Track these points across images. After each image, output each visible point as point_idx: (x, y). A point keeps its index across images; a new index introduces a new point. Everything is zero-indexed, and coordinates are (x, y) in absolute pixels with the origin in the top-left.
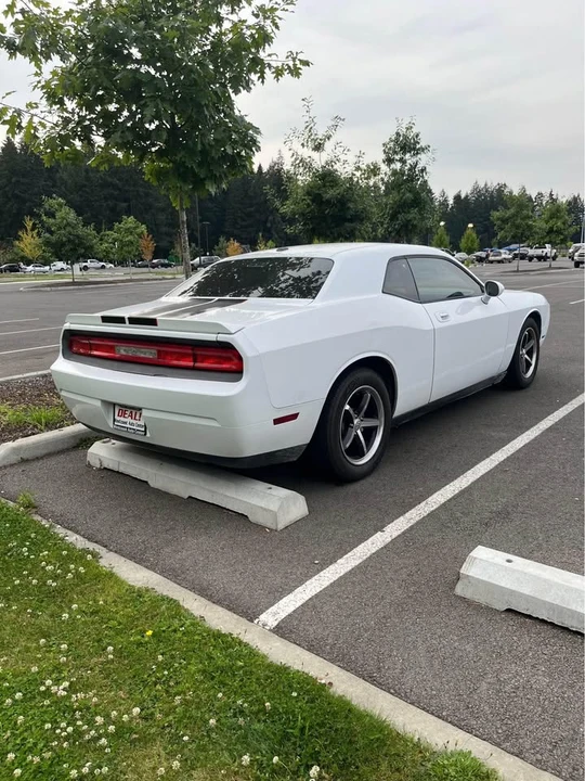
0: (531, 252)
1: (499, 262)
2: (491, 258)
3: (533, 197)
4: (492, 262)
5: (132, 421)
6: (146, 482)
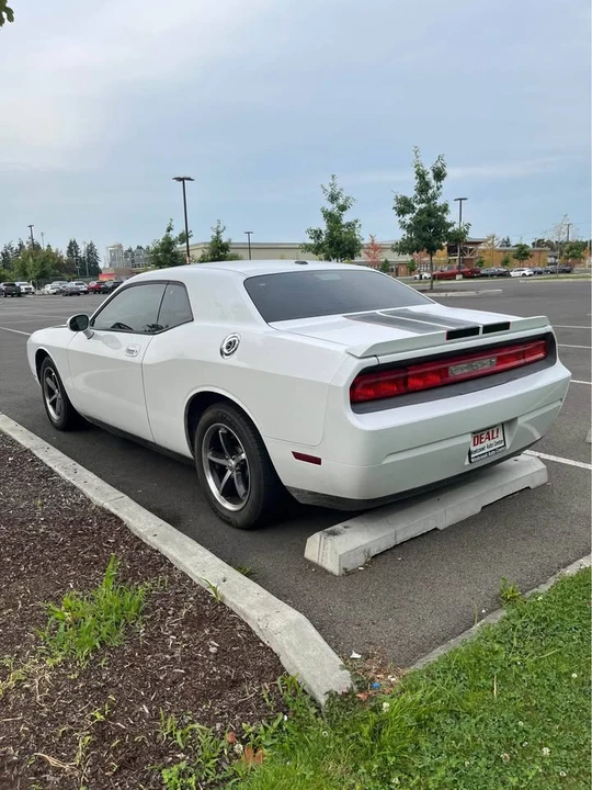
5: (489, 443)
6: (435, 528)
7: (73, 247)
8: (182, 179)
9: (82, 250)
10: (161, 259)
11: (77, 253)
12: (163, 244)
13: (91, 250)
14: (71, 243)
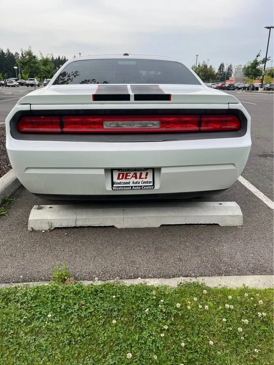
0: (28, 82)
1: (12, 86)
2: (8, 84)
3: (14, 54)
4: (9, 86)
5: (135, 181)
6: (113, 226)
7: (222, 66)
8: (269, 28)
9: (225, 69)
10: (250, 72)
11: (223, 69)
12: (253, 63)
13: (230, 69)
14: (221, 65)
